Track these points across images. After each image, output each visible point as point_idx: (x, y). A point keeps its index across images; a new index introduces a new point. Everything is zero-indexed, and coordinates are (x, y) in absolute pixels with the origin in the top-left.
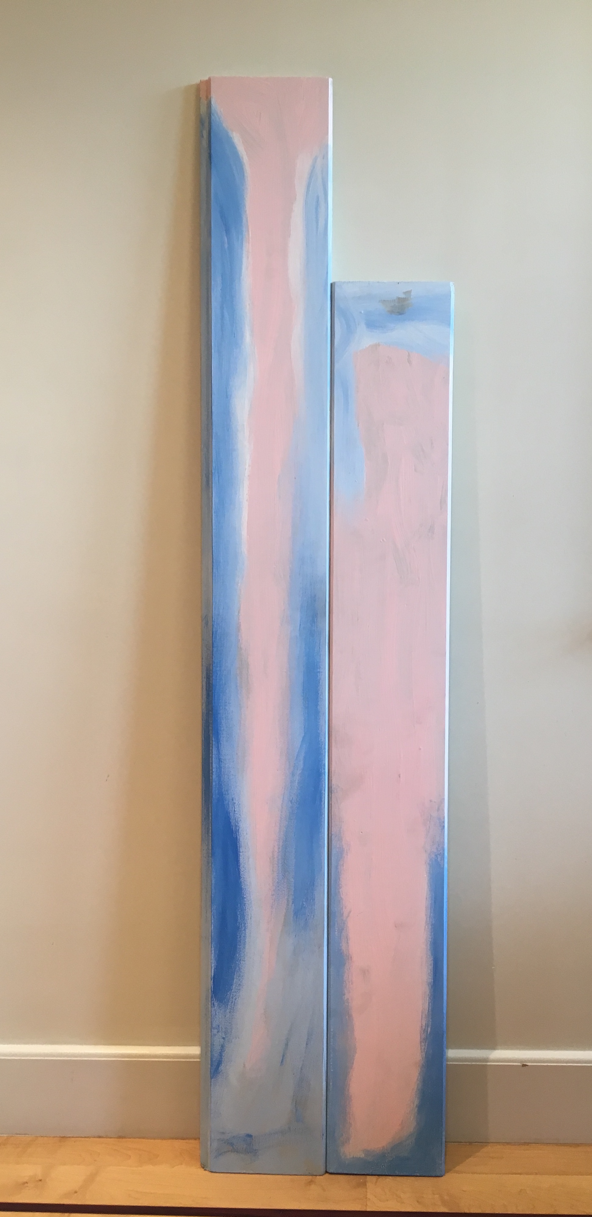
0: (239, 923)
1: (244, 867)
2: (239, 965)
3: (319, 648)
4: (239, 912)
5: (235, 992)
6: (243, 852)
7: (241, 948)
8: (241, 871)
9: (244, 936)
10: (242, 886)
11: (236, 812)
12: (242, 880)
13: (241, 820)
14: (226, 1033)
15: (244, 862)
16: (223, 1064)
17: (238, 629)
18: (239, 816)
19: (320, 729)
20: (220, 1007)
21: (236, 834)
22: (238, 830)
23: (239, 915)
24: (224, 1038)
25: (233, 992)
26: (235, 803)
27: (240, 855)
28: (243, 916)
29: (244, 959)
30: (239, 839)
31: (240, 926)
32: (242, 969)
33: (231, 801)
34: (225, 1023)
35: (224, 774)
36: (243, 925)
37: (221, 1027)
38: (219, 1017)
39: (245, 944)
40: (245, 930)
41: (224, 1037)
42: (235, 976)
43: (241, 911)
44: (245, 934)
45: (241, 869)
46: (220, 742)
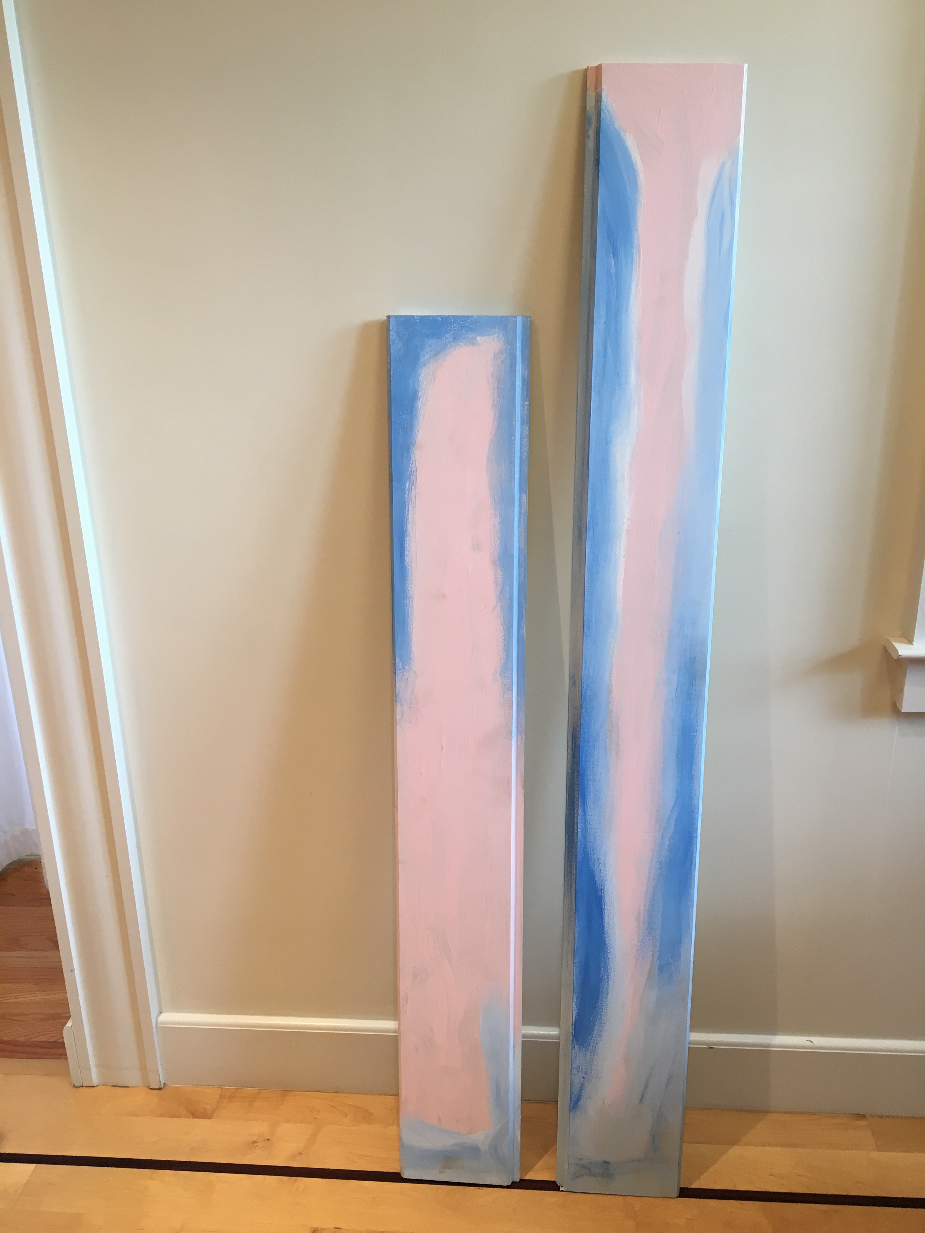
0: (602, 975)
1: (608, 924)
2: (601, 1013)
3: (697, 712)
4: (603, 965)
5: (597, 1037)
6: (607, 909)
7: (603, 998)
8: (605, 928)
9: (607, 988)
10: (606, 942)
11: (601, 872)
12: (606, 935)
13: (606, 880)
14: (586, 1073)
15: (609, 919)
16: (582, 1100)
17: (610, 691)
18: (605, 876)
19: (693, 794)
20: (581, 1050)
21: (601, 892)
22: (603, 889)
23: (602, 967)
24: (583, 1078)
25: (594, 1037)
26: (601, 863)
27: (604, 912)
28: (606, 969)
29: (606, 1008)
30: (604, 897)
31: (603, 978)
32: (604, 1017)
33: (596, 860)
34: (585, 1064)
35: (590, 835)
36: (606, 977)
37: (582, 1068)
38: (579, 1059)
39: (607, 994)
40: (608, 982)
41: (584, 1076)
42: (597, 1023)
43: (605, 964)
44: (608, 985)
45: (606, 926)
46: (587, 803)
